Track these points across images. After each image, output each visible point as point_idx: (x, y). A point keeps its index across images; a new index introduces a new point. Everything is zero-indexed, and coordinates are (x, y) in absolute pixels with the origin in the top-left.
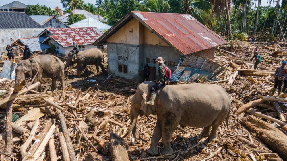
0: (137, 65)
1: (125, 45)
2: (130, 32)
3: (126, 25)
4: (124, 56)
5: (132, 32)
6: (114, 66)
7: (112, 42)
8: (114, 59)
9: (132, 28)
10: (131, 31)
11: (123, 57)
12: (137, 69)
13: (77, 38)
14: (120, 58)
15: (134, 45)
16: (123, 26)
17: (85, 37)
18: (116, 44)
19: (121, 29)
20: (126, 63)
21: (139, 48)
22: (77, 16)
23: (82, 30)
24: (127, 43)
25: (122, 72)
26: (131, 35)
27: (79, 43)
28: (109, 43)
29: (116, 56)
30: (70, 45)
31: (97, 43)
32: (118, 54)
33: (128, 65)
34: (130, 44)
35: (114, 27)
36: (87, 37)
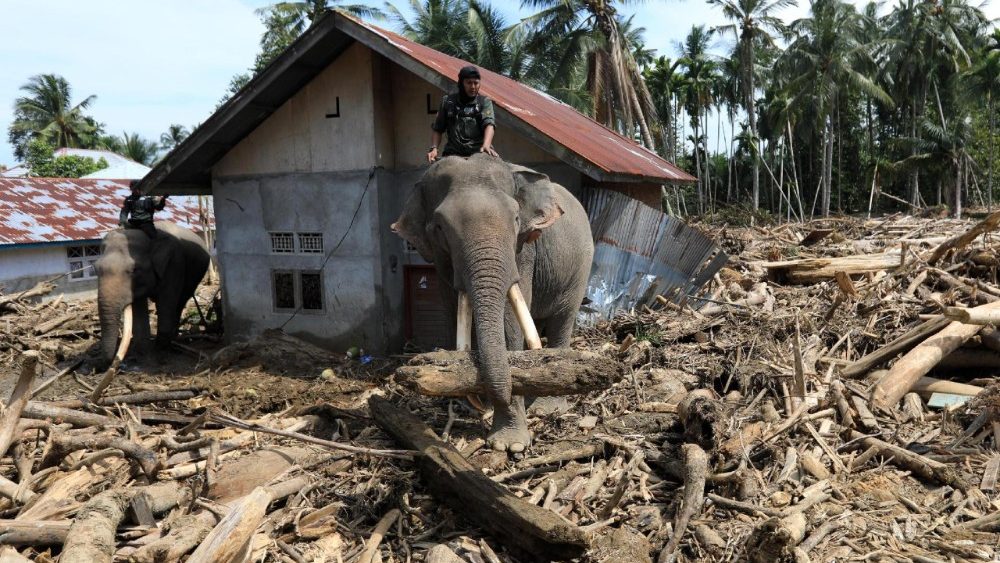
0: (368, 265)
1: (308, 176)
2: (329, 116)
3: (308, 87)
4: (303, 230)
5: (338, 115)
6: (250, 285)
7: (238, 172)
8: (250, 252)
9: (338, 99)
10: (335, 112)
11: (296, 237)
12: (371, 283)
13: (64, 211)
14: (282, 239)
15: (352, 172)
16: (291, 93)
17: (102, 210)
18: (259, 178)
19: (281, 110)
20: (314, 261)
21: (374, 185)
22: (70, 164)
23: (90, 188)
24: (315, 169)
25: (292, 305)
26: (335, 127)
27: (70, 232)
28: (224, 181)
29: (264, 236)
30: (22, 239)
31: (159, 178)
32: (268, 226)
33: (326, 271)
34: (331, 169)
35: (251, 92)
36: (111, 213)
